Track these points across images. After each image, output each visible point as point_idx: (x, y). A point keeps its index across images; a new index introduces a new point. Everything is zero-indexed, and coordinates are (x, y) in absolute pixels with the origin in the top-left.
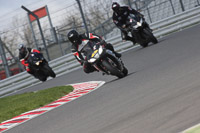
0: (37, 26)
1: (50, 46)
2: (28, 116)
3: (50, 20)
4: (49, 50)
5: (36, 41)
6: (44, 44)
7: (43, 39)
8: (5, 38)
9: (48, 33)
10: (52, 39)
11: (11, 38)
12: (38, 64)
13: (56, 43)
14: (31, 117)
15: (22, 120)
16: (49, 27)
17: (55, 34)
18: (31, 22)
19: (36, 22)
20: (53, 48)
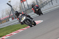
0: (23, 4)
1: (27, 10)
2: (20, 31)
3: (27, 2)
4: (27, 11)
5: (23, 8)
6: (25, 9)
7: (25, 8)
8: (14, 8)
9: (26, 6)
10: (28, 8)
11: (15, 8)
12: (37, 10)
13: (29, 9)
14: (21, 31)
15: (18, 32)
16: (27, 4)
17: (28, 7)
18: (21, 3)
19: (23, 3)
20: (28, 11)
